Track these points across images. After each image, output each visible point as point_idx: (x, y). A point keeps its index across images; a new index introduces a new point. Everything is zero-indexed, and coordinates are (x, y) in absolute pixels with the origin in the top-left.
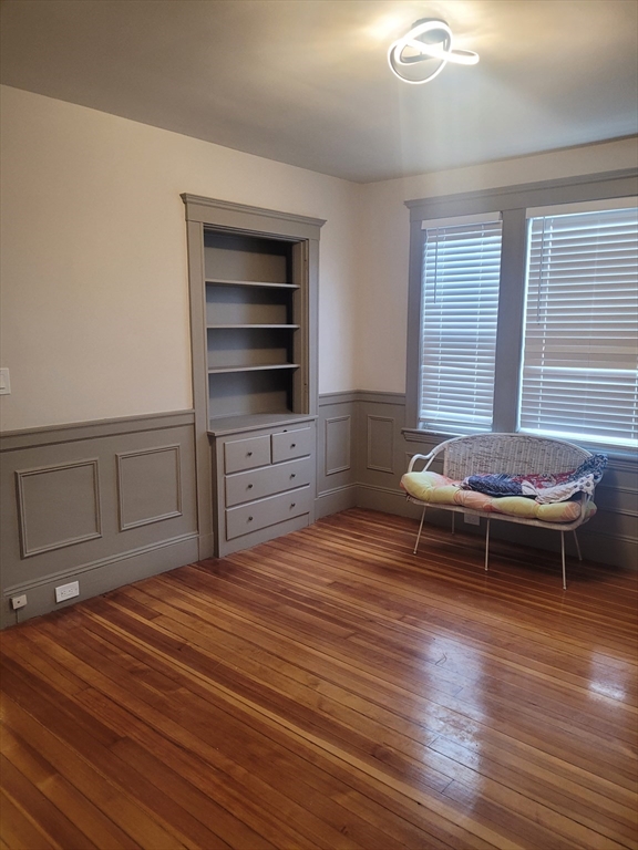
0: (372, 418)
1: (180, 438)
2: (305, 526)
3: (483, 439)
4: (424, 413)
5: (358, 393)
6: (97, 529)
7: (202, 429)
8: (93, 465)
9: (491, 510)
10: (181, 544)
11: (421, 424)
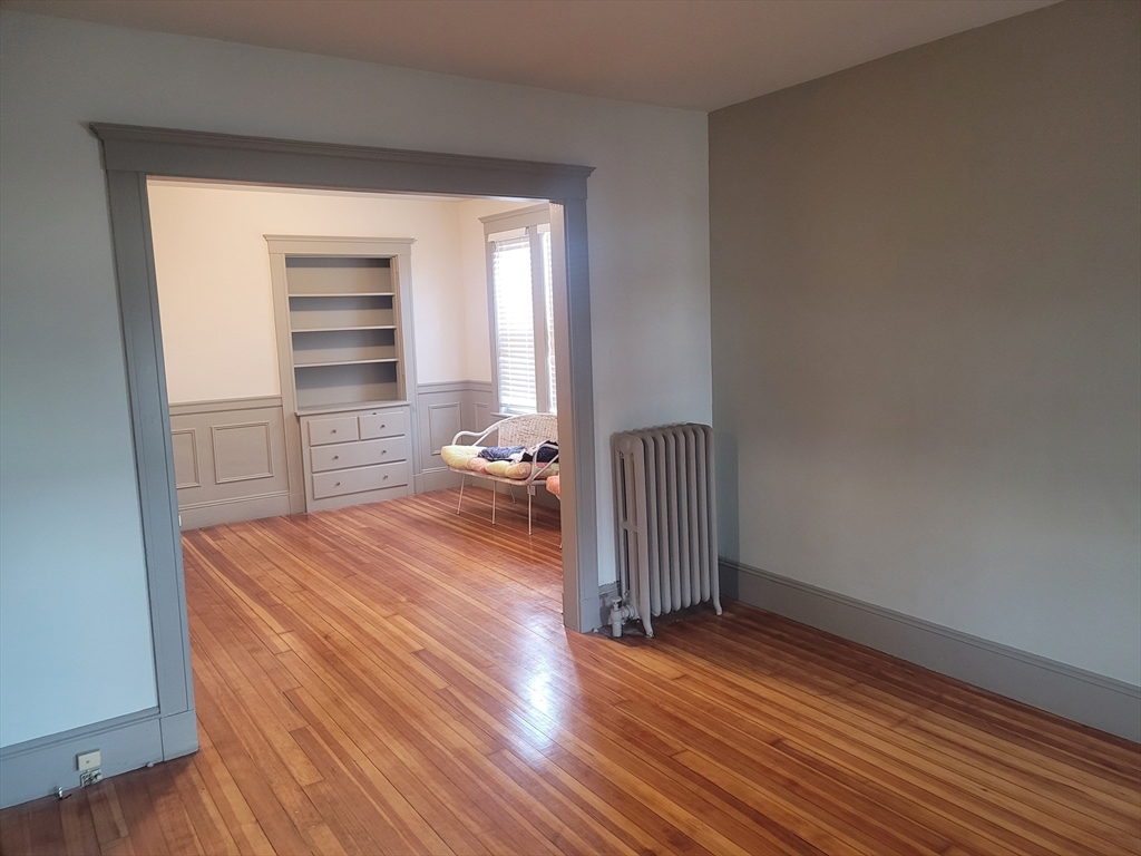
0: (478, 406)
1: (270, 417)
2: (405, 496)
3: (526, 419)
4: (504, 400)
5: (467, 382)
6: (197, 481)
7: (289, 409)
8: (192, 433)
9: (485, 472)
10: (275, 499)
11: (503, 409)
